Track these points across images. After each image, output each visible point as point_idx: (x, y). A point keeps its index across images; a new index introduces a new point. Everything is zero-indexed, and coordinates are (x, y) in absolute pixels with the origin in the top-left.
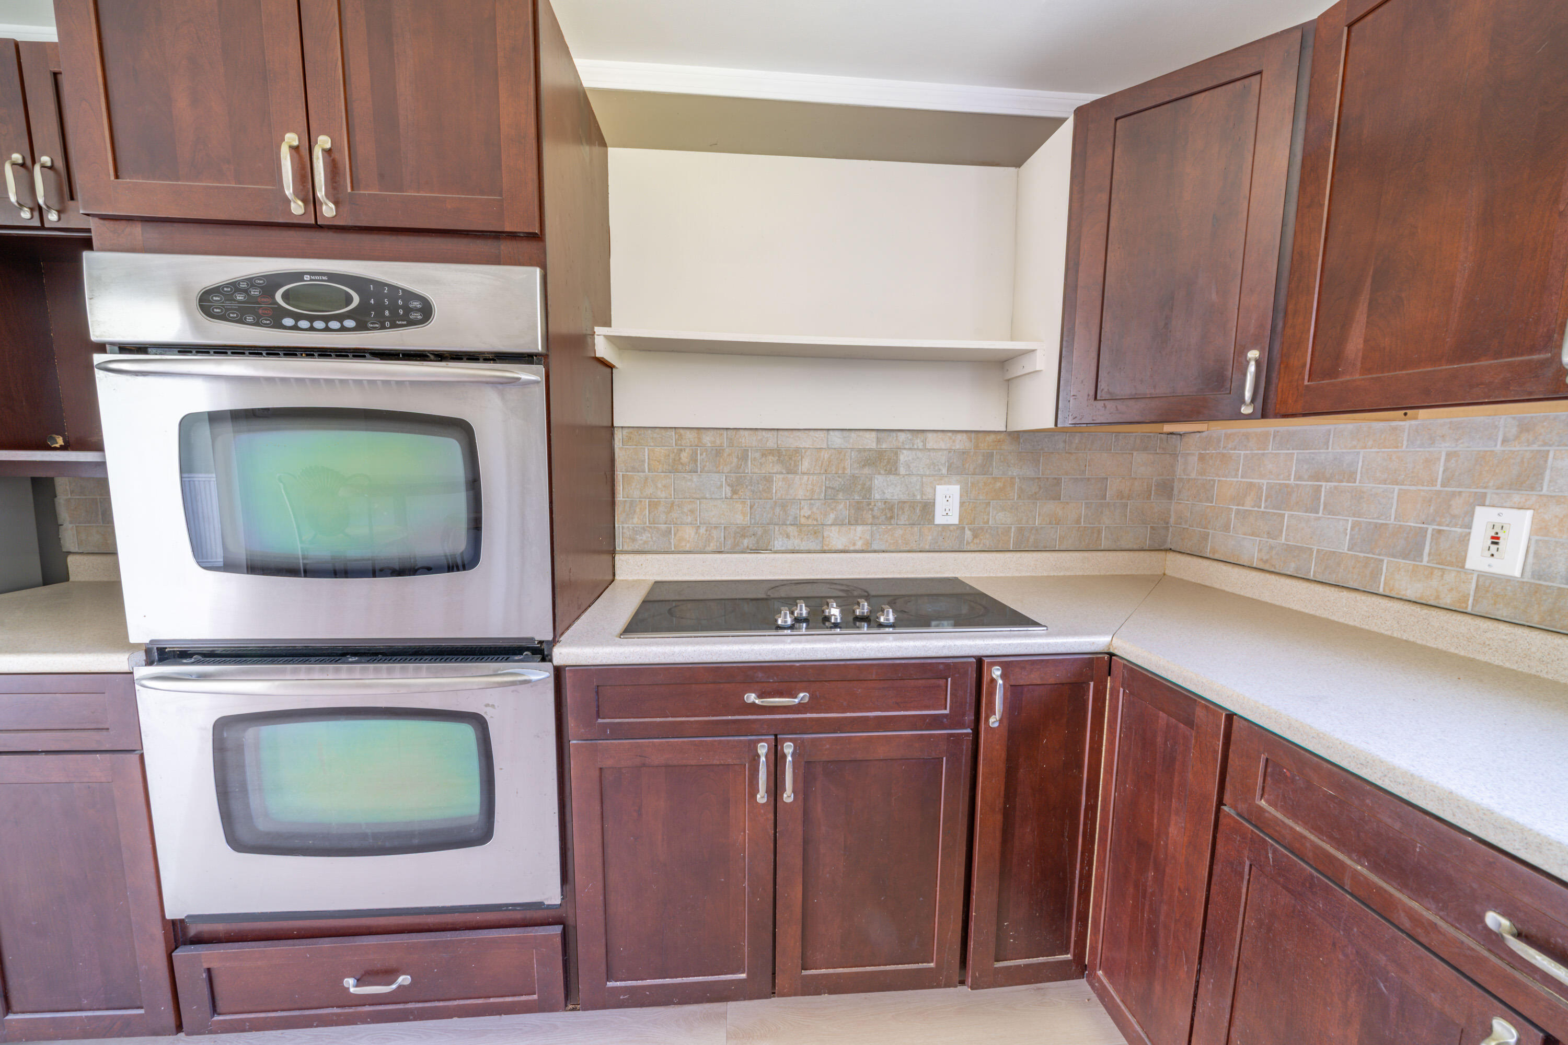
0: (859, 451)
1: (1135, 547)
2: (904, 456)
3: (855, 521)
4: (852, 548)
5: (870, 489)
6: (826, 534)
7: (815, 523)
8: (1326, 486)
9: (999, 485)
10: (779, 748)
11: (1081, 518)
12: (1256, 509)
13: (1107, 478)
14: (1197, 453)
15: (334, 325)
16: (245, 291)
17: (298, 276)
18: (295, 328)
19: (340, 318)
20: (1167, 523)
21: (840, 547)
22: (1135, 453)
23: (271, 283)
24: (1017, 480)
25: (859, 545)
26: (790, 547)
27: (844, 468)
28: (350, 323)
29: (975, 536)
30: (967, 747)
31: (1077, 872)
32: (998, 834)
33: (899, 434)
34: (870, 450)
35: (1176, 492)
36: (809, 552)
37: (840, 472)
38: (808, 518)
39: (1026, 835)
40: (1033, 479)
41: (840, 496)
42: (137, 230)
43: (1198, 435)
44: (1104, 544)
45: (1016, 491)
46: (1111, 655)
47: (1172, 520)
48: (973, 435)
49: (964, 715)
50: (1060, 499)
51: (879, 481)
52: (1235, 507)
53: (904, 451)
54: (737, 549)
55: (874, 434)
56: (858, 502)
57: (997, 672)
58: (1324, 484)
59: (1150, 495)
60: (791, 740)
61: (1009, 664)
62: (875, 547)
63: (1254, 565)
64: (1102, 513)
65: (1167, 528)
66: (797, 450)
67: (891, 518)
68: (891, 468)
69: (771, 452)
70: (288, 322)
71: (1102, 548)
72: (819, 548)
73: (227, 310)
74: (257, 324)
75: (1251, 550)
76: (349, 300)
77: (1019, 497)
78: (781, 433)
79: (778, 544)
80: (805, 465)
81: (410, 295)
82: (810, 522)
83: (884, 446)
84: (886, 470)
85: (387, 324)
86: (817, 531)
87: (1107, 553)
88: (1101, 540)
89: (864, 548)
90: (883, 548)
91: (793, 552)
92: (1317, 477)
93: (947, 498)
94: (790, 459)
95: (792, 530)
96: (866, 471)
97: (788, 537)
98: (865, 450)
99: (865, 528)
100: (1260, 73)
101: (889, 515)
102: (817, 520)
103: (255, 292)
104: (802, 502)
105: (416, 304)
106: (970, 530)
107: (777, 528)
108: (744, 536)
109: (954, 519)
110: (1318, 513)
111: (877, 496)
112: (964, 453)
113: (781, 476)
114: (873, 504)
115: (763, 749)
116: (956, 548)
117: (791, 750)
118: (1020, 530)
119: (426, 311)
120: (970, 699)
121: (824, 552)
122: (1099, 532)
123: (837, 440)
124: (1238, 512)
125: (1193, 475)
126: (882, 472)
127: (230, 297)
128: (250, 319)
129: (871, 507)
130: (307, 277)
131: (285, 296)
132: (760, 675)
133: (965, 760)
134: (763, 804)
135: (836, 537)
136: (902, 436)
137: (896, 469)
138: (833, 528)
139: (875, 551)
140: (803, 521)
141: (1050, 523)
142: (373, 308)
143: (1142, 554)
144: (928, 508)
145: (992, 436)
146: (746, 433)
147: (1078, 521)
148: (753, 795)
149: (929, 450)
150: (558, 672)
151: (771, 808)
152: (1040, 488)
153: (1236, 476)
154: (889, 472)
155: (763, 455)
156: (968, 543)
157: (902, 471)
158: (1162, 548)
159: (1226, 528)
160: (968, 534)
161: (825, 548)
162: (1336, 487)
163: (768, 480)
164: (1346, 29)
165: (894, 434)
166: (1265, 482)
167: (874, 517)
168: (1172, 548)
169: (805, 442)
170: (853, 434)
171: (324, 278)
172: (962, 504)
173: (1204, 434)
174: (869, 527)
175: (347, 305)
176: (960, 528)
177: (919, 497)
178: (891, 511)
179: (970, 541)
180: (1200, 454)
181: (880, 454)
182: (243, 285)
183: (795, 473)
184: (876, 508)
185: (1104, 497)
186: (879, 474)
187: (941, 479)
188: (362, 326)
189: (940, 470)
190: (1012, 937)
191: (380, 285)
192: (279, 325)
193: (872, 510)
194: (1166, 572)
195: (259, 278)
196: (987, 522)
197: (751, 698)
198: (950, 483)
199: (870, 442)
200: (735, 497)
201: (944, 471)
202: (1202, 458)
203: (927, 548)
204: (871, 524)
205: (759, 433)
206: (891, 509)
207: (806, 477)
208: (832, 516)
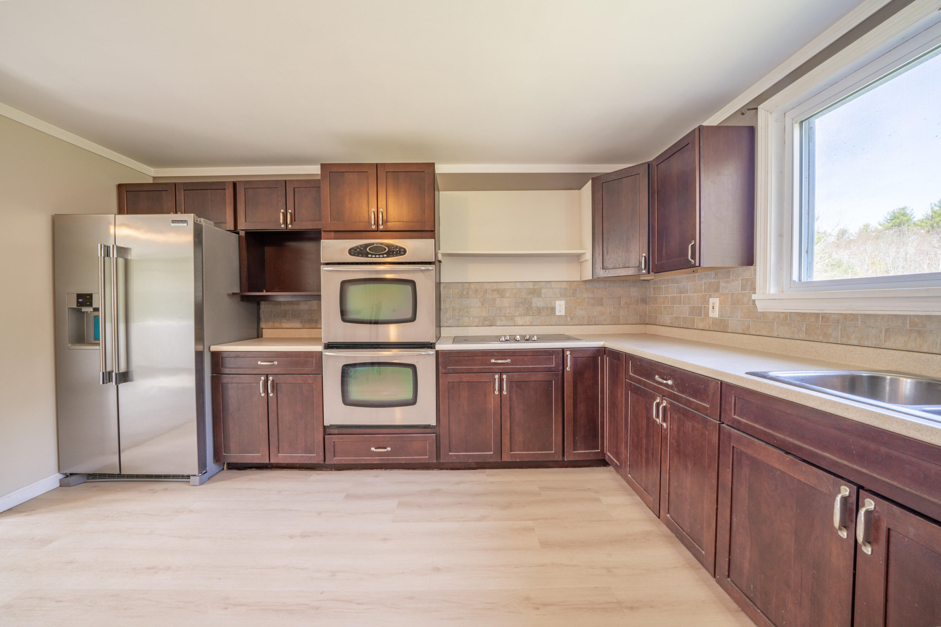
0: (527, 289)
1: (634, 323)
2: (544, 291)
3: (526, 314)
4: (525, 324)
5: (531, 303)
6: (515, 319)
7: (512, 315)
8: (683, 295)
9: (579, 300)
10: (502, 377)
11: (612, 312)
12: (668, 305)
13: (621, 297)
14: (653, 287)
15: (381, 256)
16: (360, 248)
17: (373, 244)
18: (371, 257)
19: (383, 254)
20: (646, 314)
21: (521, 324)
22: (631, 288)
23: (367, 245)
24: (586, 298)
25: (528, 323)
26: (503, 325)
27: (522, 295)
28: (385, 256)
29: (572, 320)
30: (560, 377)
31: (600, 421)
32: (572, 406)
33: (541, 283)
34: (531, 289)
35: (648, 302)
36: (510, 326)
37: (520, 297)
38: (509, 313)
39: (582, 407)
40: (593, 298)
41: (521, 305)
43: (653, 280)
44: (622, 322)
45: (586, 303)
46: (605, 348)
47: (647, 313)
48: (569, 283)
49: (559, 367)
50: (603, 305)
51: (534, 300)
52: (663, 305)
53: (544, 289)
54: (484, 325)
55: (532, 283)
56: (527, 308)
57: (568, 353)
58: (682, 295)
59: (638, 303)
60: (505, 374)
61: (573, 350)
62: (534, 324)
63: (669, 325)
64: (620, 310)
65: (646, 316)
66: (504, 289)
67: (540, 313)
68: (539, 295)
69: (495, 290)
70: (370, 256)
71: (621, 323)
72: (513, 324)
73: (355, 253)
74: (362, 256)
75: (667, 320)
76: (385, 249)
77: (587, 305)
78: (498, 283)
79: (498, 323)
80: (507, 295)
81: (400, 248)
82: (510, 315)
83: (536, 287)
84: (537, 296)
85: (395, 255)
86: (512, 318)
87: (623, 325)
88: (620, 321)
89: (530, 324)
90: (537, 324)
91: (504, 326)
92: (681, 293)
93: (560, 306)
94: (502, 292)
95: (503, 318)
96: (530, 296)
97: (502, 320)
98: (529, 289)
99: (530, 317)
100: (639, 174)
101: (539, 312)
102: (512, 314)
103: (362, 248)
104: (507, 308)
105: (402, 250)
106: (569, 317)
107: (498, 317)
108: (486, 320)
109: (563, 313)
110: (681, 305)
111: (534, 306)
112: (566, 289)
113: (499, 299)
114: (533, 308)
115: (497, 377)
116: (564, 324)
117: (506, 377)
118: (589, 317)
119: (405, 251)
120: (561, 362)
121: (515, 326)
122: (619, 318)
123: (519, 285)
124: (664, 307)
125: (652, 295)
126: (536, 296)
127: (356, 250)
128: (360, 255)
129: (532, 309)
130: (375, 244)
131: (370, 249)
132: (496, 353)
133: (560, 381)
134: (497, 395)
135: (519, 321)
136: (542, 284)
137: (541, 296)
138: (518, 317)
139: (534, 325)
140: (507, 315)
141: (600, 315)
142: (391, 251)
143: (636, 326)
144: (553, 309)
145: (576, 283)
146: (486, 284)
147: (611, 313)
148: (494, 392)
149: (553, 288)
150: (437, 352)
151: (499, 396)
152: (595, 301)
153: (663, 294)
154: (538, 297)
155: (492, 291)
156: (569, 322)
157: (543, 296)
158: (645, 323)
159: (661, 313)
160: (569, 319)
161: (516, 324)
162: (685, 295)
163: (494, 300)
164: (656, 166)
165: (539, 283)
166: (669, 295)
167: (533, 313)
168: (648, 323)
169: (507, 286)
170: (525, 283)
171: (379, 244)
172: (566, 308)
173: (654, 280)
174: (531, 317)
175: (385, 251)
176: (566, 316)
177: (549, 305)
178: (539, 311)
179: (570, 321)
180: (654, 287)
181: (535, 290)
182: (359, 247)
183: (504, 298)
184: (534, 310)
185: (620, 304)
186: (535, 297)
187: (557, 299)
188: (388, 256)
189: (557, 295)
190: (579, 443)
191: (393, 245)
192: (367, 257)
193: (532, 310)
194: (647, 332)
195: (363, 245)
196: (576, 314)
197: (493, 361)
198: (561, 300)
199: (531, 286)
200: (483, 306)
201: (559, 296)
202: (654, 289)
203: (553, 324)
204: (532, 315)
205: (491, 283)
206: (540, 310)
207: (508, 299)
208: (518, 313)
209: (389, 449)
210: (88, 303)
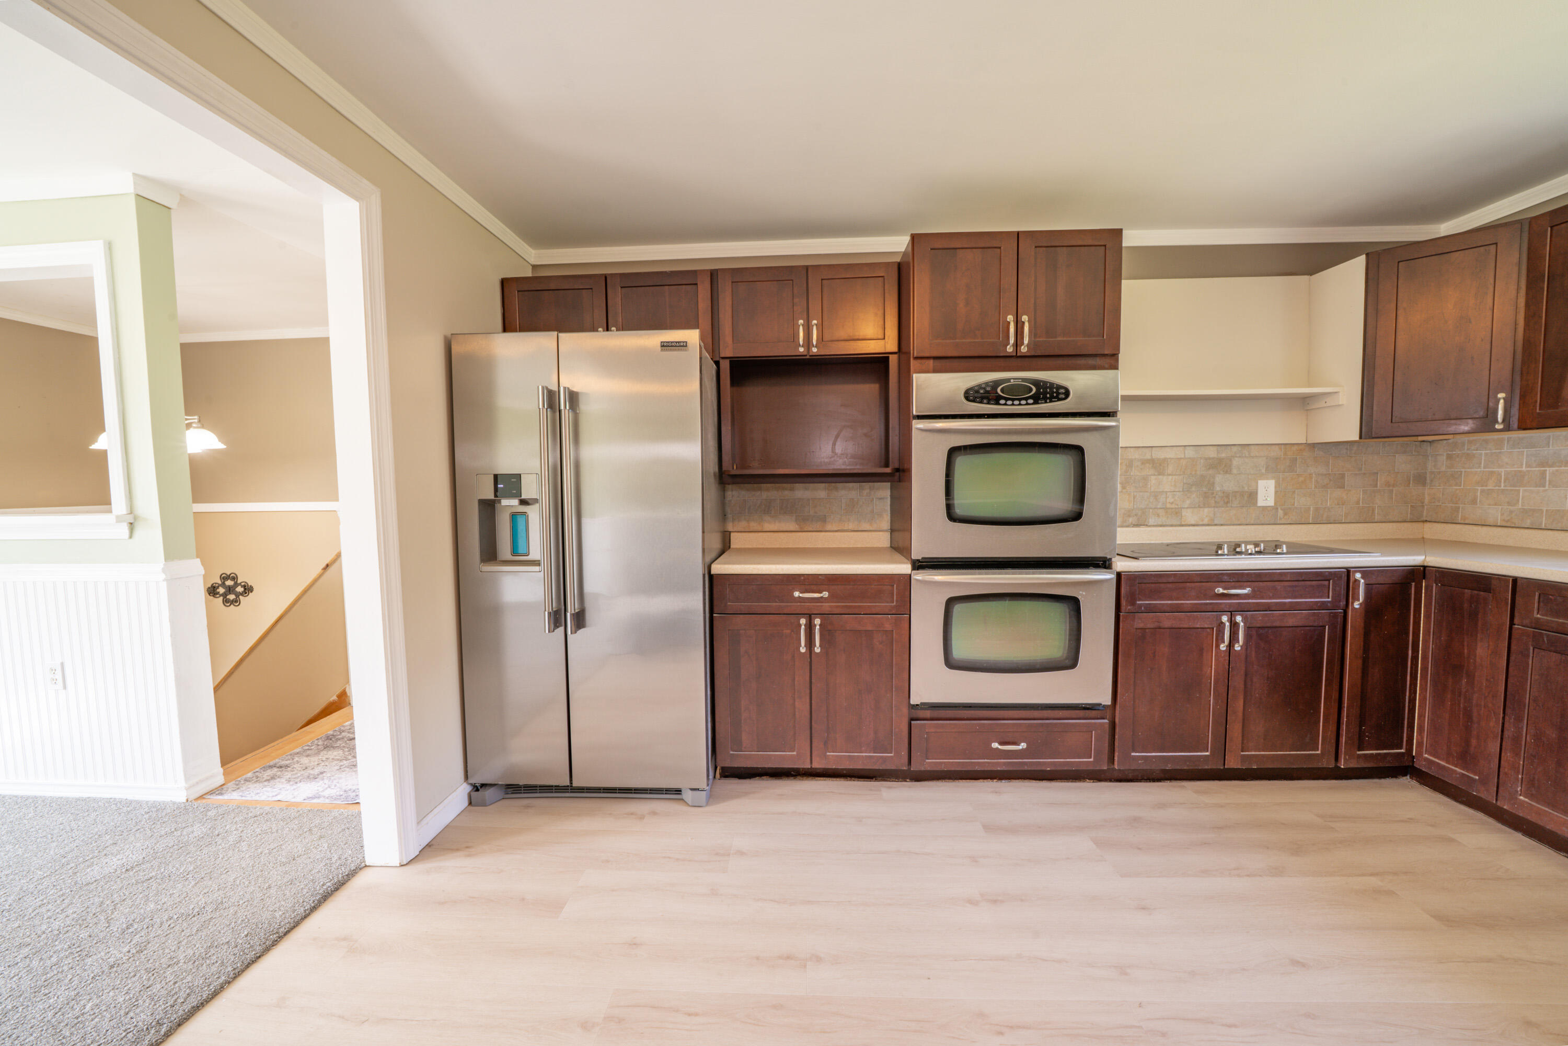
0: (1206, 459)
1: (1400, 520)
2: (1236, 462)
3: (1205, 505)
4: (1201, 523)
5: (1213, 484)
6: (1183, 514)
7: (1176, 507)
8: (1549, 470)
9: (1301, 479)
10: (1233, 619)
11: (1360, 500)
12: (1497, 488)
13: (1378, 473)
14: (1445, 454)
15: (1023, 402)
16: (984, 388)
17: (1008, 380)
18: (1005, 404)
19: (1026, 399)
20: (1423, 503)
21: (1193, 522)
22: (1397, 455)
23: (997, 383)
24: (1314, 475)
25: (1206, 521)
26: (1160, 523)
27: (1196, 471)
28: (1031, 401)
29: (1285, 514)
30: (1340, 620)
31: (1407, 697)
32: (1360, 671)
33: (1232, 447)
34: (1213, 458)
35: (1428, 481)
36: (1172, 526)
37: (1193, 473)
38: (1172, 503)
39: (1376, 673)
40: (1326, 475)
41: (1193, 489)
42: (931, 362)
43: (1445, 442)
44: (1377, 518)
45: (1313, 483)
46: (1425, 567)
47: (1426, 501)
48: (1283, 446)
49: (1340, 601)
50: (1344, 488)
51: (1219, 478)
52: (1480, 488)
53: (1236, 459)
54: (1125, 524)
55: (1215, 448)
56: (1205, 493)
57: (1358, 576)
58: (1548, 469)
59: (1409, 483)
60: (1240, 615)
61: (1367, 572)
62: (1216, 522)
63: (1499, 524)
64: (1375, 496)
65: (1423, 506)
66: (1165, 460)
67: (1228, 502)
68: (1227, 470)
69: (1148, 461)
70: (1002, 402)
71: (1376, 521)
72: (1179, 523)
73: (976, 397)
74: (988, 403)
75: (1495, 514)
76: (1031, 390)
77: (1316, 487)
78: (1154, 449)
79: (1151, 521)
80: (1170, 469)
81: (1059, 387)
82: (1173, 506)
83: (1223, 455)
84: (1224, 471)
85: (1048, 401)
86: (1177, 512)
87: (1378, 524)
88: (1375, 516)
89: (1210, 523)
90: (1222, 523)
91: (1161, 526)
92: (1542, 464)
93: (1267, 489)
94: (1160, 465)
95: (1161, 512)
96: (1211, 472)
97: (1158, 516)
98: (1210, 458)
99: (1210, 509)
100: (1495, 244)
101: (1226, 501)
102: (1178, 505)
103: (989, 389)
104: (1168, 493)
105: (1062, 391)
106: (1282, 510)
107: (1151, 510)
108: (1129, 516)
109: (1271, 502)
110: (1544, 487)
111: (1218, 489)
112: (1277, 458)
113: (1155, 477)
114: (1215, 493)
115: (1225, 619)
116: (1271, 522)
117: (1243, 620)
118: (1317, 509)
119: (1067, 394)
120: (1343, 592)
121: (1182, 525)
122: (1373, 510)
123: (1190, 453)
124: (1483, 490)
125: (1443, 469)
126: (1222, 472)
127: (977, 392)
128: (985, 401)
129: (1214, 495)
130: (1012, 381)
131: (1002, 390)
132: (1226, 577)
133: (1339, 627)
134: (1223, 651)
135: (1189, 516)
136: (1235, 449)
137: (1231, 470)
138: (1189, 510)
139: (1216, 525)
140: (1168, 506)
141: (1338, 504)
142: (1042, 393)
143: (1406, 524)
144: (1252, 496)
145: (1295, 448)
146: (1132, 450)
147: (1358, 503)
148: (1218, 646)
149: (1253, 457)
150: (1119, 575)
151: (1227, 654)
152: (1330, 480)
153: (1479, 467)
154: (1226, 472)
155: (1143, 463)
156: (1280, 519)
157: (1235, 471)
158: (1419, 520)
159: (1474, 502)
160: (1280, 513)
161: (1183, 523)
162: (1557, 471)
163: (1145, 479)
164: (1549, 228)
165: (1229, 447)
166: (1503, 470)
167: (1216, 502)
168: (1428, 520)
169: (1170, 454)
170: (1202, 448)
171: (1020, 380)
172: (1276, 492)
173: (1450, 441)
174: (1213, 509)
175: (1030, 393)
176: (1275, 508)
177: (1246, 488)
178: (1227, 499)
179: (1282, 517)
180: (1448, 454)
181: (1220, 461)
182: (983, 386)
183: (1163, 475)
184: (1217, 496)
185: (1376, 486)
186: (1219, 473)
187: (1262, 477)
188: (1036, 402)
189: (1260, 470)
190: (1367, 736)
191: (1045, 383)
192: (998, 403)
193: (1215, 497)
194: (1425, 536)
195: (991, 382)
196: (1294, 505)
197: (1220, 590)
198: (1267, 479)
199: (1212, 453)
200: (1124, 491)
201: (1263, 471)
202: (1449, 457)
203: (1252, 522)
204: (1214, 507)
205: (1140, 449)
206: (1228, 497)
207: (1170, 477)
208: (1188, 502)
209: (1023, 745)
210: (515, 492)
